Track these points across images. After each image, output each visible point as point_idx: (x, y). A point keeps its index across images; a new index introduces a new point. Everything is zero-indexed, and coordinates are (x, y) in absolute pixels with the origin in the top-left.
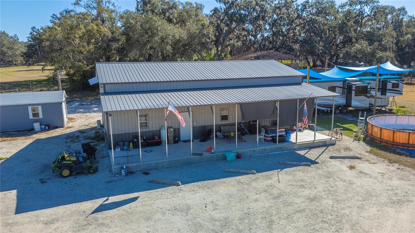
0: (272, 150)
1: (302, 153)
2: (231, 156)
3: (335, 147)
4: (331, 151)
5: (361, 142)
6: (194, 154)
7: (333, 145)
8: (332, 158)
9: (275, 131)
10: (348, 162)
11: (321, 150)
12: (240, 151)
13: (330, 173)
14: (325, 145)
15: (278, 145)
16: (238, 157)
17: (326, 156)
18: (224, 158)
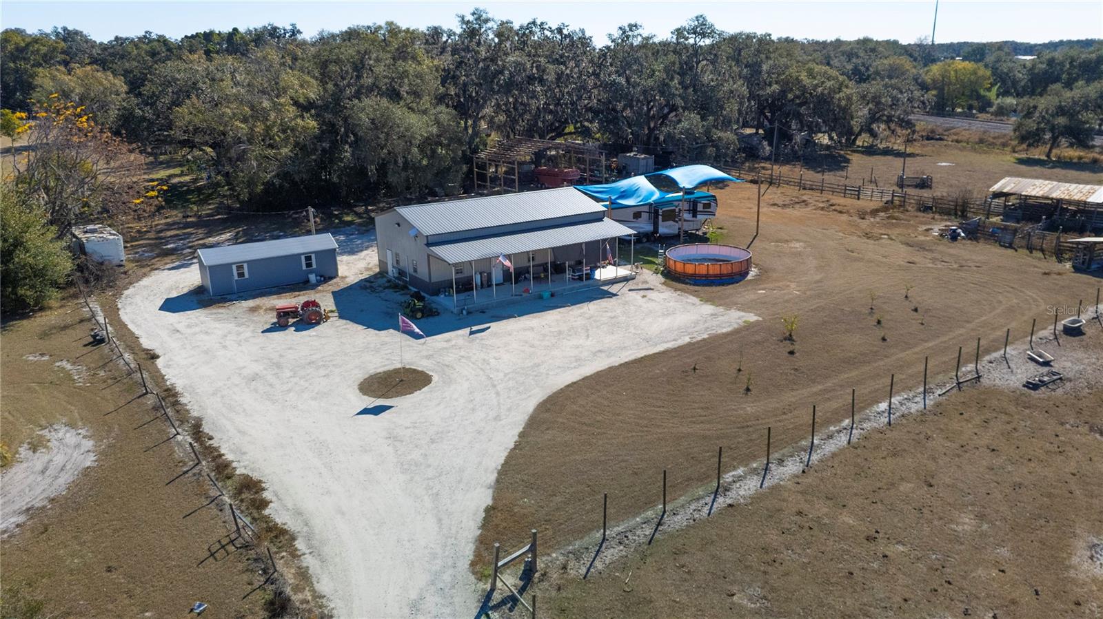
0: (581, 287)
1: (605, 288)
2: (546, 295)
3: (634, 281)
4: (631, 285)
5: (659, 275)
6: (516, 295)
7: (633, 279)
8: (630, 290)
9: (581, 270)
10: (642, 293)
11: (621, 285)
12: (553, 290)
13: (626, 302)
14: (626, 279)
15: (585, 282)
16: (552, 295)
17: (626, 289)
18: (541, 297)
